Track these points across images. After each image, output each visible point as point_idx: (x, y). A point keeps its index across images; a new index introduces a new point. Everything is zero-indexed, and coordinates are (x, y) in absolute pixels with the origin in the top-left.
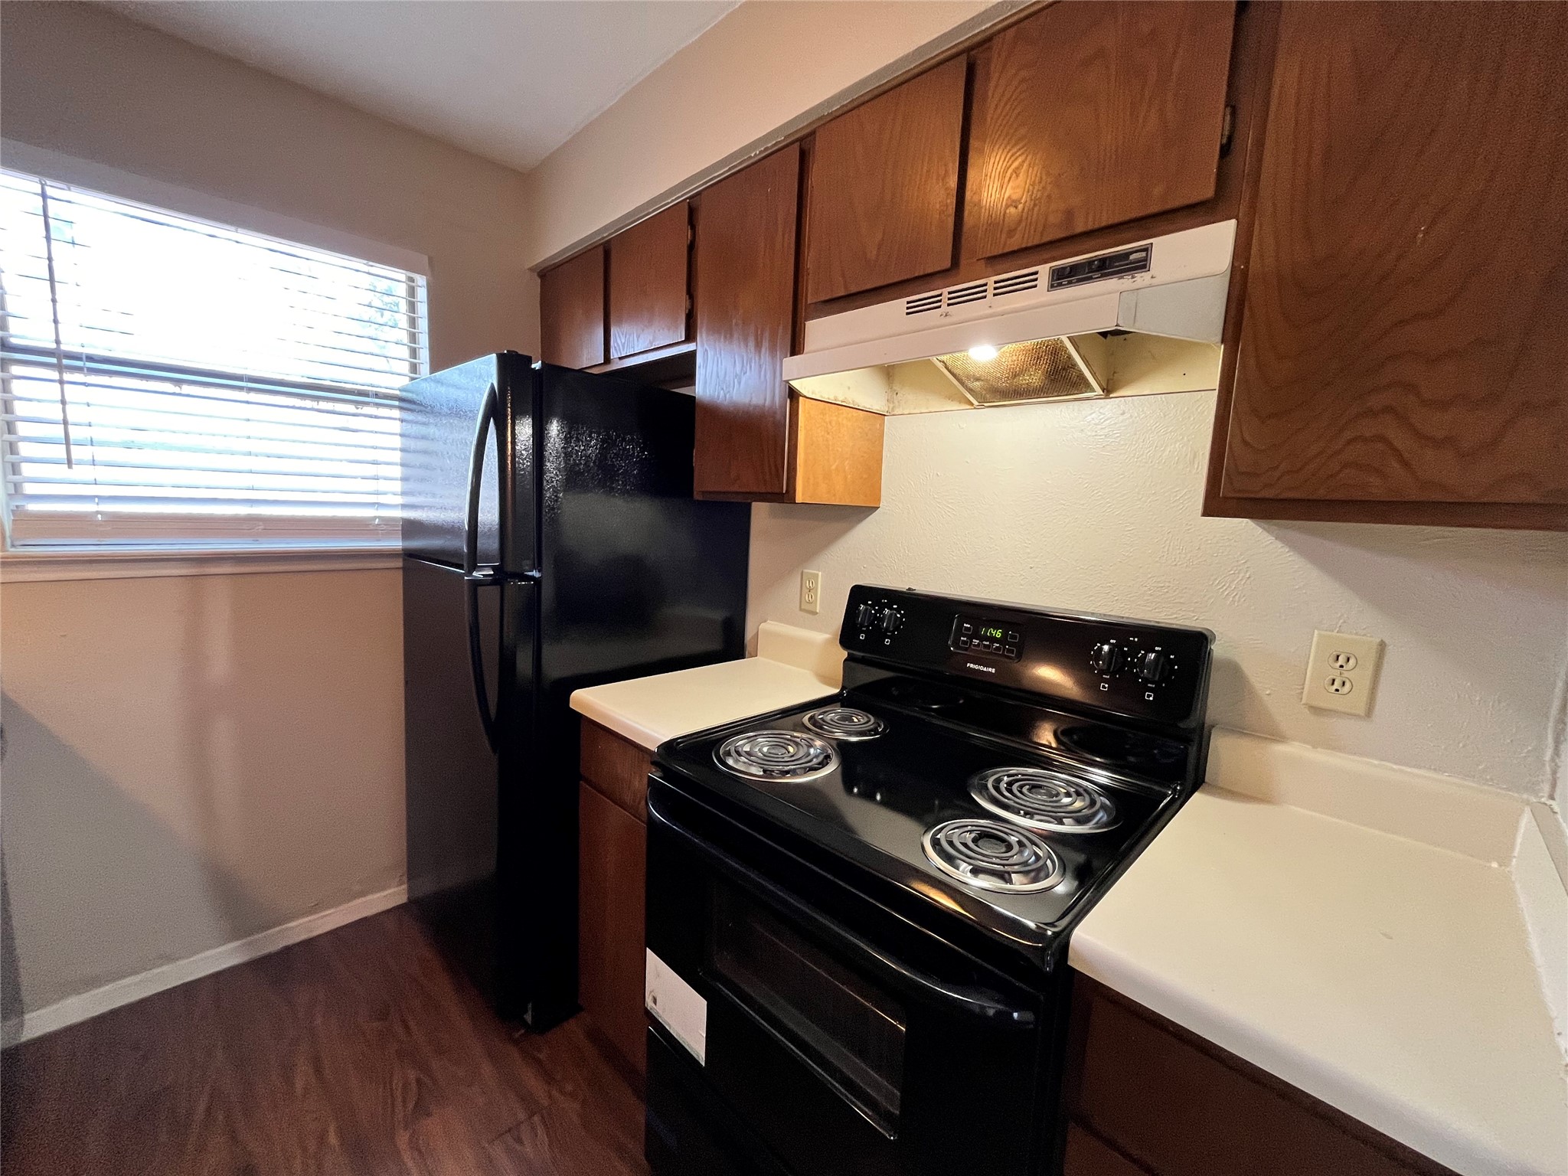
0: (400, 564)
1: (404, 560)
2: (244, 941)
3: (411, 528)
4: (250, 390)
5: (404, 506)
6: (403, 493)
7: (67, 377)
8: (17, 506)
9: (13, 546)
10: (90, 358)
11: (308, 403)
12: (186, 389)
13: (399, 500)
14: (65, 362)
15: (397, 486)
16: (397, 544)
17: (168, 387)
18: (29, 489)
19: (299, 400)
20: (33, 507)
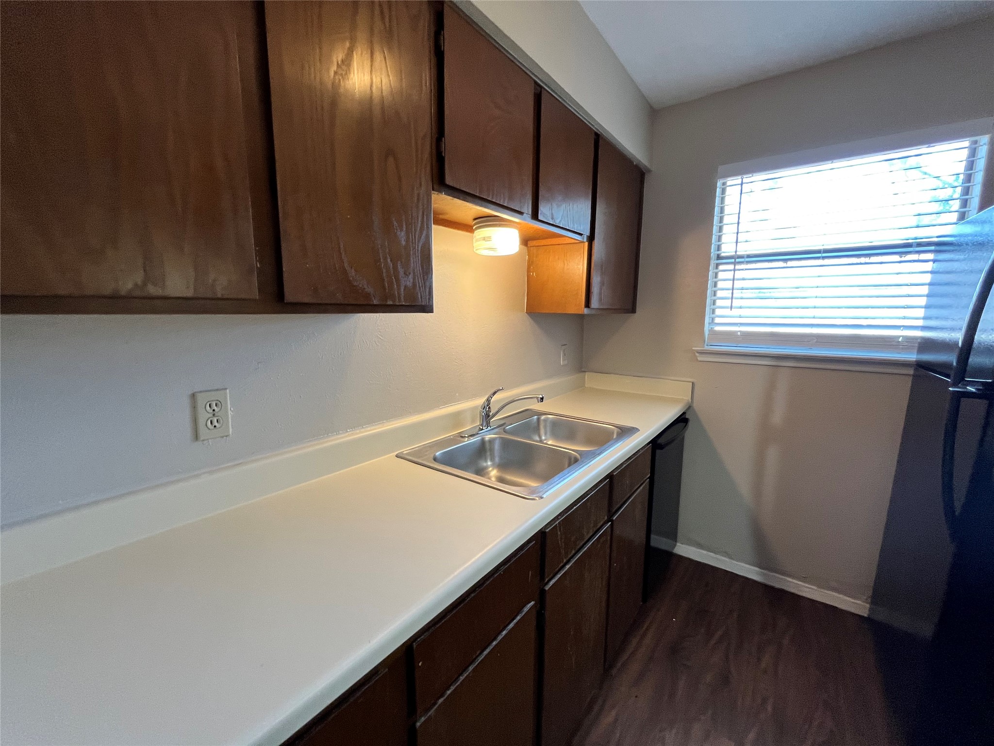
0: (911, 371)
1: (916, 370)
2: (762, 571)
3: (926, 345)
4: (824, 258)
5: (924, 328)
6: (924, 318)
7: (737, 267)
8: (711, 328)
9: (707, 345)
10: (749, 256)
11: (863, 260)
12: (790, 264)
13: (920, 323)
14: (737, 260)
15: (921, 313)
16: (912, 357)
17: (781, 264)
18: (717, 320)
19: (856, 259)
20: (717, 328)
